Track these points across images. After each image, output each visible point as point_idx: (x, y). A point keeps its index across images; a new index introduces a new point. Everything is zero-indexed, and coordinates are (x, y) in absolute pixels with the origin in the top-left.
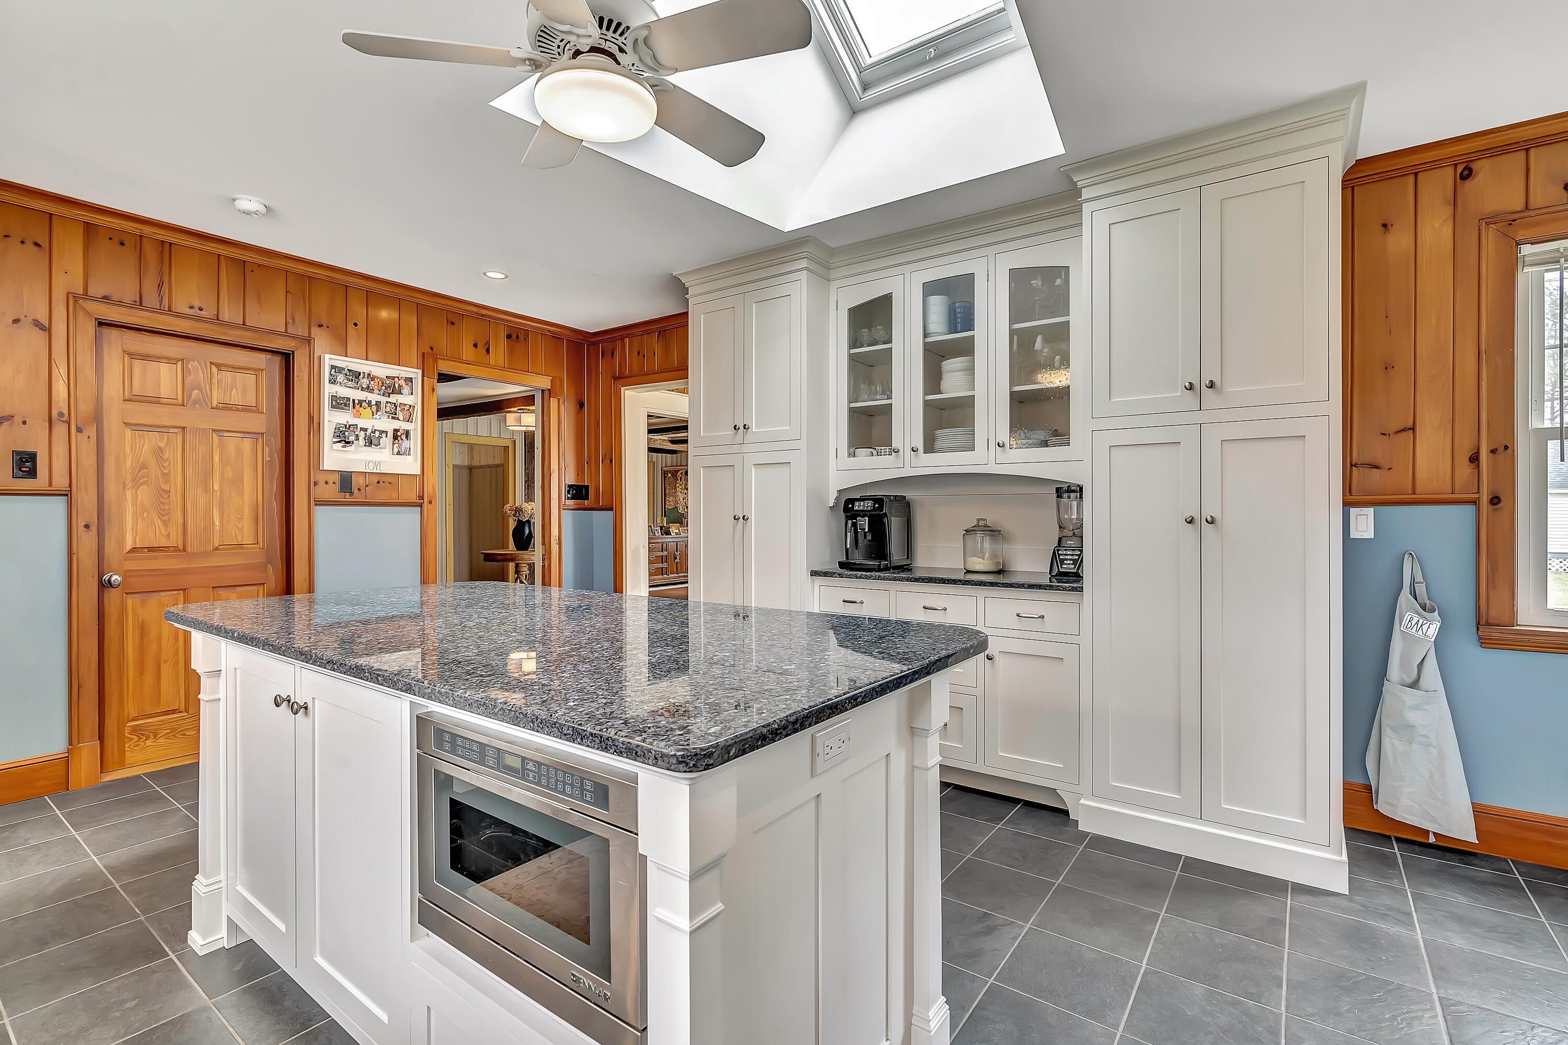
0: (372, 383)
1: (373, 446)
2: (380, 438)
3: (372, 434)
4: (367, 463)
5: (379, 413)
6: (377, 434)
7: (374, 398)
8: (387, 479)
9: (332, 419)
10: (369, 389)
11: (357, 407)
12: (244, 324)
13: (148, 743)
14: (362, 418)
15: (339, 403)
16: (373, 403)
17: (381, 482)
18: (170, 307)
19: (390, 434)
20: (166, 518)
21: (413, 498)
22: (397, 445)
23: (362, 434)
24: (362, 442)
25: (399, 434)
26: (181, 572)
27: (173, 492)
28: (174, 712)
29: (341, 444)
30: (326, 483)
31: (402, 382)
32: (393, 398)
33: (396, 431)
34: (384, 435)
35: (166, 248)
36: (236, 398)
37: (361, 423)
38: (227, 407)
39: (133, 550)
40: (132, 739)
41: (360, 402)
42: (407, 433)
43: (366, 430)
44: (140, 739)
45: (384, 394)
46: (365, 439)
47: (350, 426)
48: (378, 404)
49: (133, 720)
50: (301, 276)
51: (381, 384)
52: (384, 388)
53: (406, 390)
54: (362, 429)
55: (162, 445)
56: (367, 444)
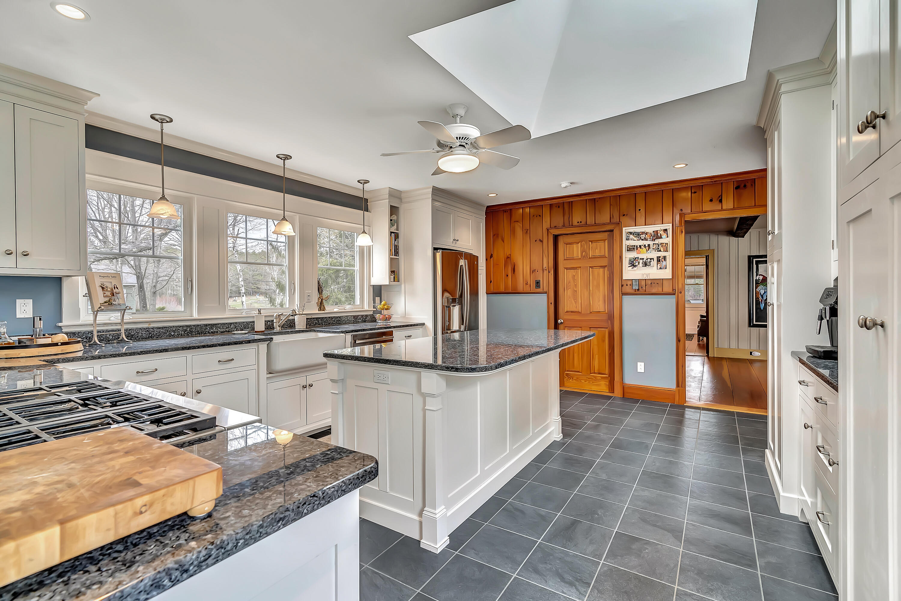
0: (646, 236)
1: (647, 266)
2: (650, 262)
3: (646, 261)
4: (643, 275)
5: (650, 250)
6: (649, 260)
7: (646, 243)
8: (655, 281)
9: (627, 256)
10: (646, 239)
11: (639, 249)
12: (595, 223)
13: (571, 380)
14: (642, 254)
15: (631, 249)
16: (647, 245)
17: (653, 283)
18: (572, 224)
19: (656, 260)
20: (576, 301)
21: (670, 291)
22: (659, 264)
23: (641, 261)
24: (641, 265)
25: (660, 258)
26: (580, 321)
27: (578, 291)
28: (578, 372)
29: (632, 267)
30: (627, 285)
31: (662, 232)
32: (657, 241)
33: (658, 258)
34: (652, 260)
35: (571, 204)
36: (597, 253)
37: (640, 256)
38: (595, 257)
39: (567, 312)
40: (566, 378)
41: (640, 246)
42: (665, 258)
43: (643, 259)
44: (568, 378)
45: (652, 240)
46: (643, 263)
47: (635, 258)
48: (649, 245)
49: (567, 371)
50: (615, 197)
51: (650, 236)
52: (652, 237)
53: (664, 236)
54: (640, 259)
55: (575, 274)
56: (644, 266)
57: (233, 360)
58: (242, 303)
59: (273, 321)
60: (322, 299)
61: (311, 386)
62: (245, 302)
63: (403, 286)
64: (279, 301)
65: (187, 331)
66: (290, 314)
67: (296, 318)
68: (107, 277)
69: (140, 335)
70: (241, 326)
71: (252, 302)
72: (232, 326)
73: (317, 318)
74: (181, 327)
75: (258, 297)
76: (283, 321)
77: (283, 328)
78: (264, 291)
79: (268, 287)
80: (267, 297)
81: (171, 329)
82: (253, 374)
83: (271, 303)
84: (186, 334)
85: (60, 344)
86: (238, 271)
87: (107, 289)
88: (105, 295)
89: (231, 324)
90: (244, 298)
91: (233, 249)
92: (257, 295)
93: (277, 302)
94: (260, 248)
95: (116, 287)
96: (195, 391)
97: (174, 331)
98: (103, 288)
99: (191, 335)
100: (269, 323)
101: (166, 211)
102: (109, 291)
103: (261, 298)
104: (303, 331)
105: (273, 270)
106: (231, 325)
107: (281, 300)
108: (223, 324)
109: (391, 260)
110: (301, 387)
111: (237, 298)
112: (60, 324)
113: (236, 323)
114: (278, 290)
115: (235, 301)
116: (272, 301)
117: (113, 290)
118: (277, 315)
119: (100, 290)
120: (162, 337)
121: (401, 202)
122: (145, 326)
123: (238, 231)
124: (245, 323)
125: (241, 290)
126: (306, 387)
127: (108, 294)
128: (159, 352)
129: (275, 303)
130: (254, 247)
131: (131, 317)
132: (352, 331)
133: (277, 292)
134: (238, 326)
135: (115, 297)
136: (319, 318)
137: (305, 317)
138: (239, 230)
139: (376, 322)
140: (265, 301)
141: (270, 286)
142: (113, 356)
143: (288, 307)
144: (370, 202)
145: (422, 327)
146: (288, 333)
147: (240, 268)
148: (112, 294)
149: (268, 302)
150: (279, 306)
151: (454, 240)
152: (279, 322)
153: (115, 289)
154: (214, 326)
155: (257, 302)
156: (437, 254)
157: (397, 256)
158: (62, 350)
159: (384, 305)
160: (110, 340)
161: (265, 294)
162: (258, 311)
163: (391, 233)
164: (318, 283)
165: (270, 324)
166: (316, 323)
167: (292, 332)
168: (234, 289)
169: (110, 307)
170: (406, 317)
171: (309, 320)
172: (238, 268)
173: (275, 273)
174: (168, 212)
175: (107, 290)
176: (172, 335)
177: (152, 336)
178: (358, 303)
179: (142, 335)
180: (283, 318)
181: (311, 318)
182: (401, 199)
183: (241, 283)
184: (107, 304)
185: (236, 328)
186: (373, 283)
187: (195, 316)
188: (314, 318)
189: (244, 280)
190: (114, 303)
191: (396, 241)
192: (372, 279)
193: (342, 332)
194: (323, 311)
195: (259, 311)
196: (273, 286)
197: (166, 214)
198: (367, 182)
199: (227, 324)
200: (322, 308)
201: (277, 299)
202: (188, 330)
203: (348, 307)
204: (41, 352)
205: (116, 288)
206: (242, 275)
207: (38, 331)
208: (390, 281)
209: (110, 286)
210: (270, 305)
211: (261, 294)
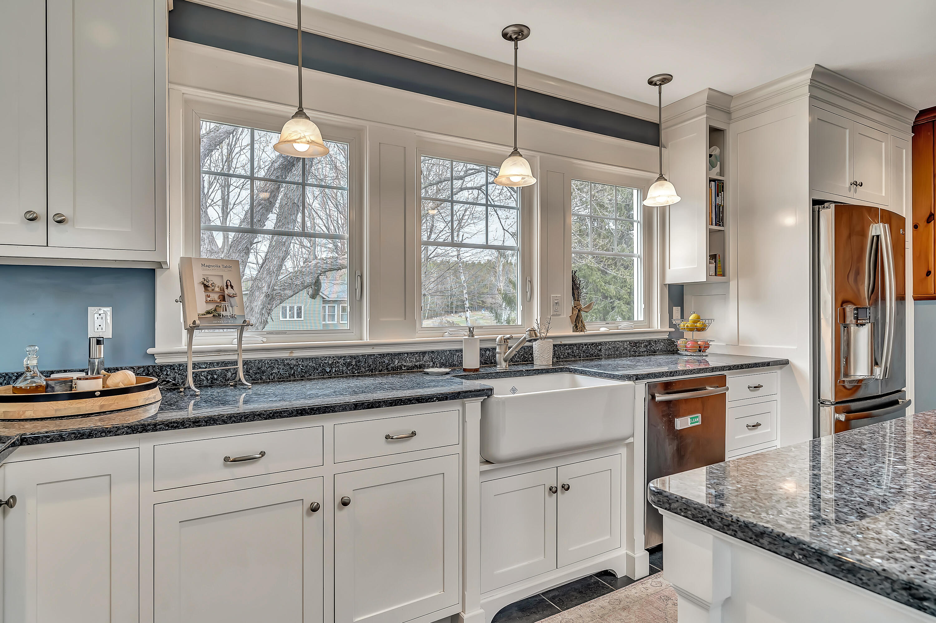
57: (414, 434)
58: (467, 319)
59: (495, 349)
60: (579, 310)
61: (566, 488)
62: (469, 317)
63: (733, 284)
64: (506, 317)
65: (352, 364)
66: (525, 338)
67: (535, 345)
68: (216, 266)
69: (275, 371)
70: (442, 358)
71: (478, 318)
72: (427, 357)
73: (571, 345)
74: (341, 357)
75: (483, 312)
76: (512, 351)
77: (511, 363)
78: (489, 305)
79: (493, 300)
80: (492, 312)
81: (326, 362)
82: (454, 463)
83: (496, 319)
84: (349, 370)
85: (98, 394)
86: (463, 282)
87: (213, 288)
88: (209, 299)
89: (424, 353)
90: (468, 314)
91: (458, 258)
92: (482, 310)
93: (503, 318)
94: (485, 254)
95: (231, 285)
96: (338, 500)
97: (331, 366)
98: (206, 287)
99: (358, 373)
100: (488, 352)
101: (302, 135)
102: (217, 292)
103: (486, 313)
104: (547, 371)
105: (499, 280)
106: (424, 357)
107: (508, 316)
108: (411, 353)
109: (711, 233)
110: (547, 490)
111: (462, 313)
112: (150, 351)
113: (433, 352)
114: (504, 304)
115: (460, 316)
116: (498, 317)
117: (224, 290)
118: (501, 338)
119: (200, 292)
120: (310, 375)
121: (730, 119)
122: (284, 355)
123: (463, 237)
124: (448, 352)
125: (466, 304)
126: (556, 491)
127: (215, 297)
128: (266, 419)
129: (502, 320)
130: (479, 254)
131: (265, 340)
132: (648, 376)
133: (504, 306)
134: (437, 357)
135: (226, 303)
136: (575, 345)
137: (551, 342)
138: (463, 235)
139: (679, 354)
140: (490, 316)
141: (495, 299)
142: (172, 427)
143: (520, 323)
144: (665, 129)
145: (781, 368)
146: (520, 374)
147: (464, 279)
148: (221, 297)
149: (493, 318)
150: (505, 322)
151: (855, 184)
152: (505, 353)
153: (227, 288)
154: (396, 357)
155: (482, 318)
156: (822, 212)
157: (720, 225)
158: (102, 406)
159: (695, 322)
160: (228, 380)
161: (491, 309)
162: (468, 330)
163: (711, 180)
164: (572, 281)
165: (491, 354)
166: (568, 354)
167: (529, 373)
168: (459, 303)
169: (215, 322)
170: (740, 345)
171: (556, 349)
172: (462, 279)
173: (501, 284)
174: (305, 137)
175: (213, 290)
176: (327, 373)
177: (294, 373)
178: (641, 318)
179: (279, 372)
180: (514, 344)
181: (560, 345)
182: (728, 113)
183: (465, 296)
184: (212, 315)
185: (432, 361)
186: (669, 281)
187: (366, 339)
188: (565, 345)
189: (468, 293)
190: (224, 313)
191: (718, 196)
192: (668, 271)
193: (629, 378)
194: (581, 331)
195: (471, 331)
196: (499, 299)
197: (301, 140)
198: (666, 79)
199: (417, 353)
200: (580, 325)
201: (503, 314)
202: (354, 363)
203: (624, 326)
204: (60, 410)
205: (229, 287)
206: (466, 286)
207: (97, 364)
208: (708, 275)
209: (219, 283)
210: (495, 321)
211: (487, 308)
